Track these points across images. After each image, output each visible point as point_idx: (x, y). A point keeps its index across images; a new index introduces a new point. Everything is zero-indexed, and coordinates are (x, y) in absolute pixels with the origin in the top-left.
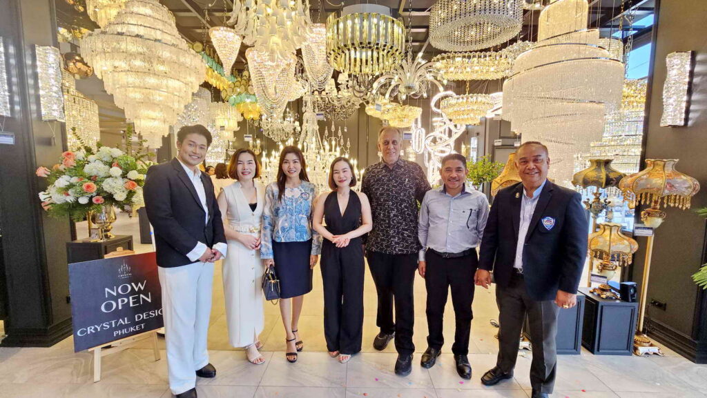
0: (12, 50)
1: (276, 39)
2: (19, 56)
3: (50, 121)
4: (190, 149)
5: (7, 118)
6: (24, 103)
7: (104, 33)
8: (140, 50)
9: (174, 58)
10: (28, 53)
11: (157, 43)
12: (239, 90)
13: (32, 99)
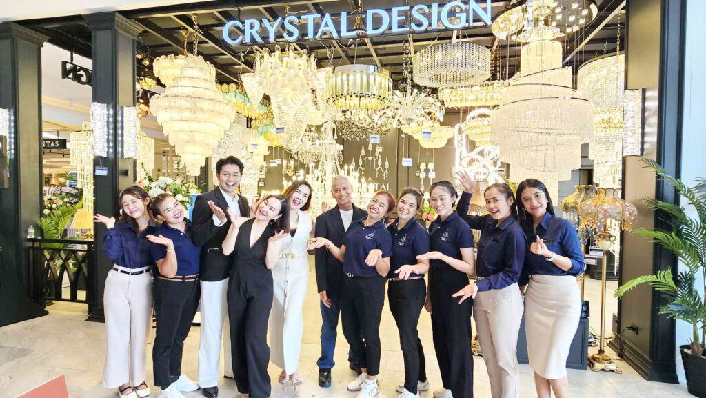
0: (111, 112)
1: (287, 90)
2: (115, 116)
3: (128, 158)
4: (225, 178)
5: (105, 158)
6: (115, 148)
7: (167, 96)
8: (189, 106)
9: (212, 109)
10: (120, 112)
11: (201, 100)
12: (265, 121)
13: (120, 144)
